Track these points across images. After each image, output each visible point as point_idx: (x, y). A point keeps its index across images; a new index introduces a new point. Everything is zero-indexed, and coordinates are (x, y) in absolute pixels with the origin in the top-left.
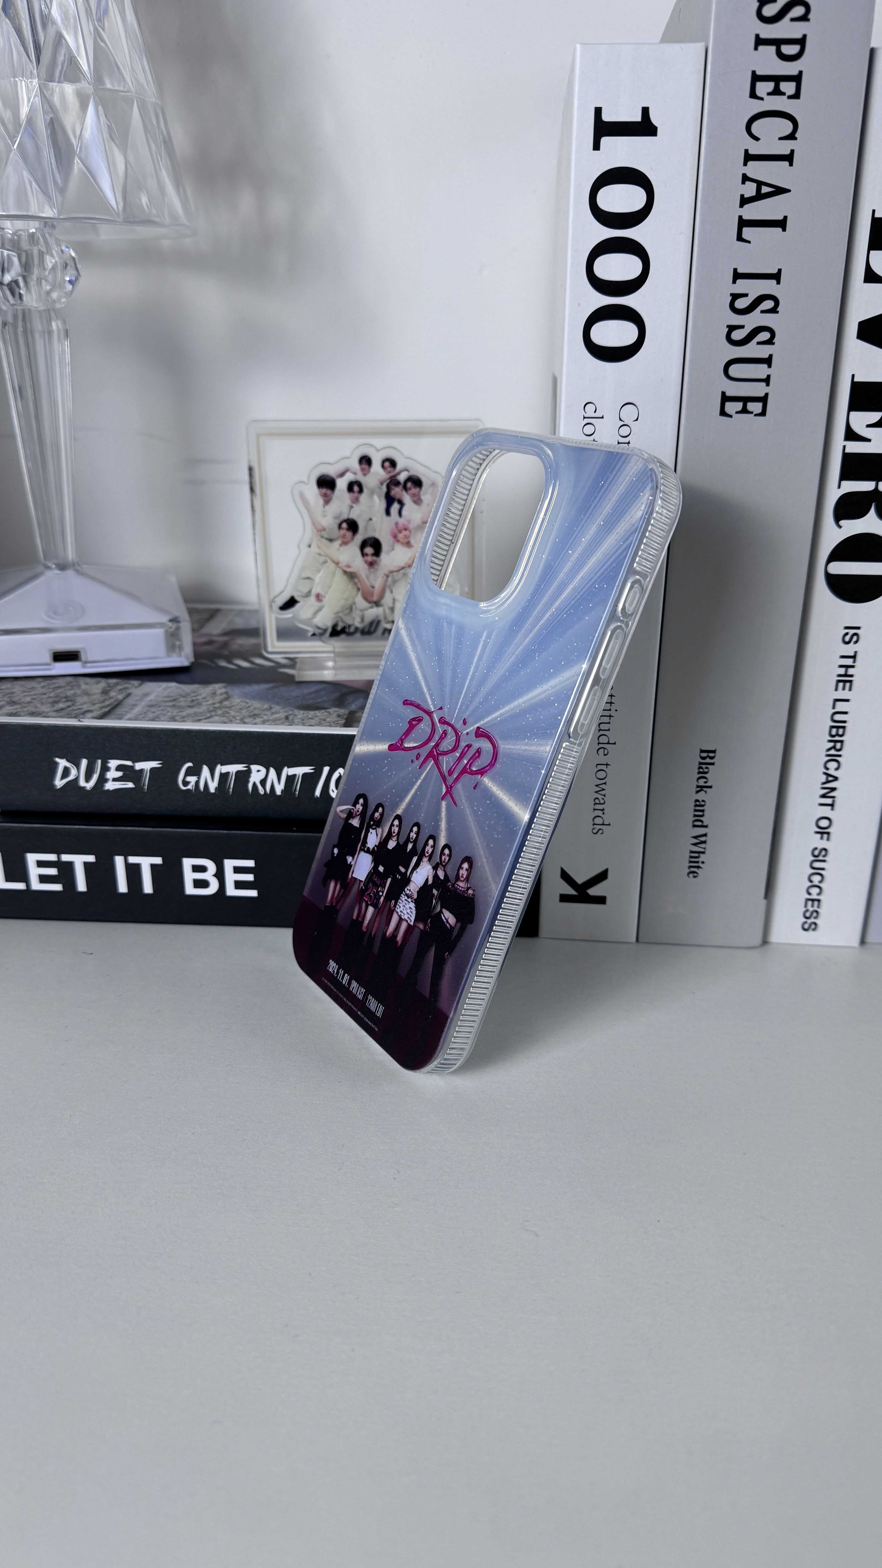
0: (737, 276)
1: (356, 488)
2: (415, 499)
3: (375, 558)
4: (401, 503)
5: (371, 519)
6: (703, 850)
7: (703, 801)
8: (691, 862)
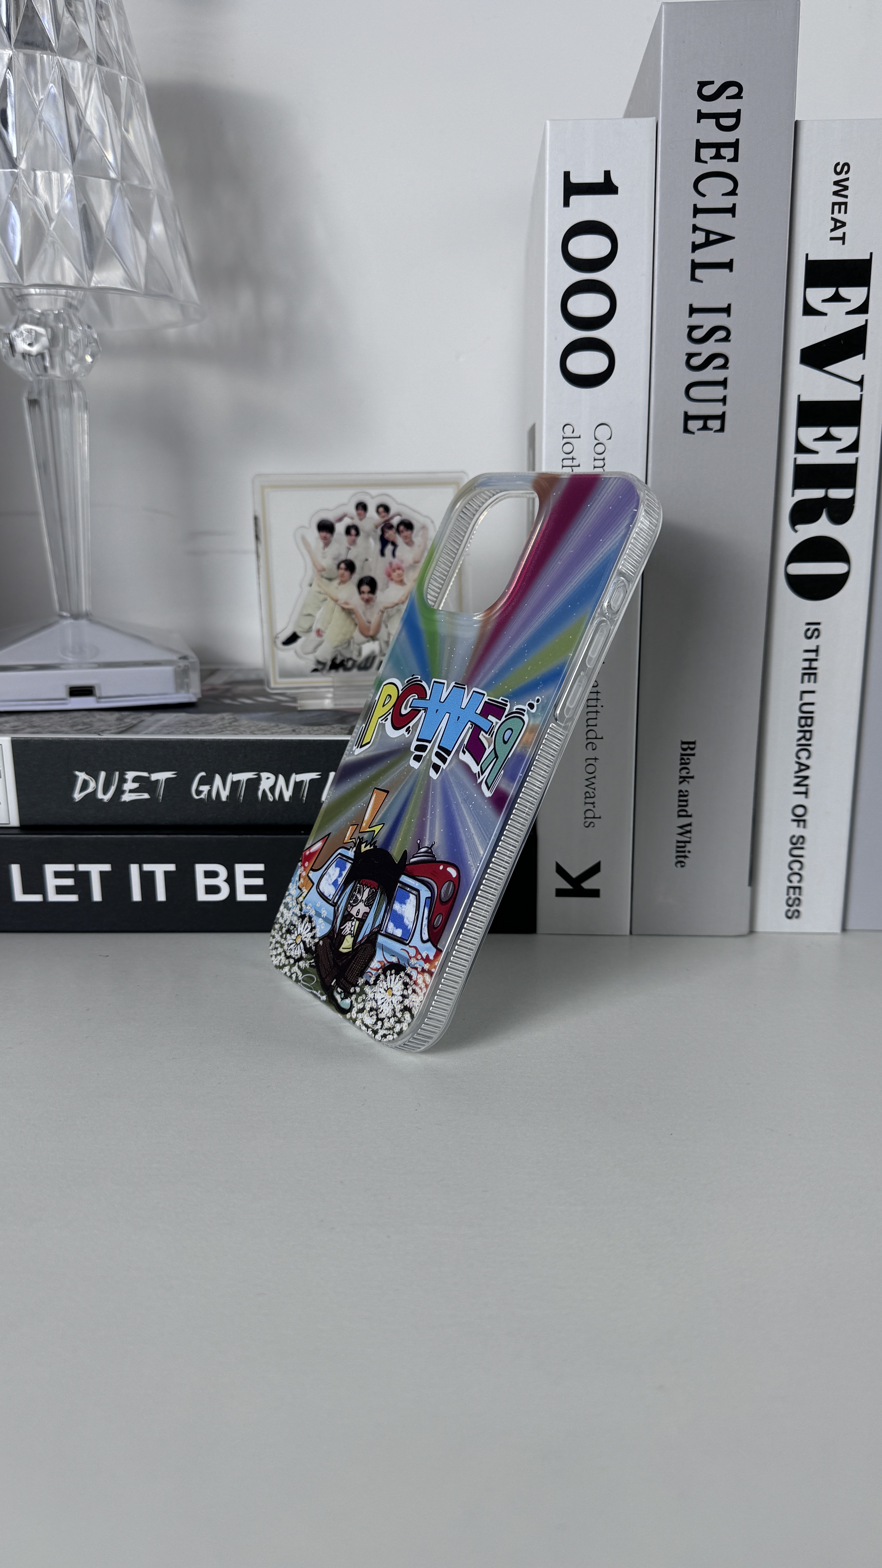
0: (693, 310)
1: (353, 532)
2: (407, 540)
3: (371, 595)
4: (394, 544)
5: (367, 560)
6: (688, 839)
7: (687, 791)
8: (678, 852)
